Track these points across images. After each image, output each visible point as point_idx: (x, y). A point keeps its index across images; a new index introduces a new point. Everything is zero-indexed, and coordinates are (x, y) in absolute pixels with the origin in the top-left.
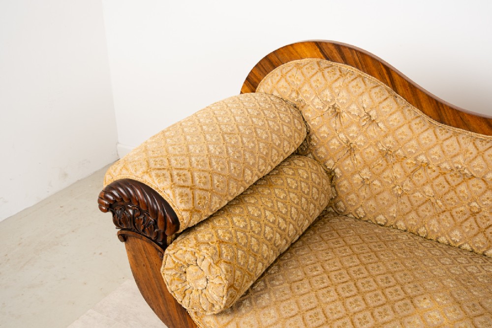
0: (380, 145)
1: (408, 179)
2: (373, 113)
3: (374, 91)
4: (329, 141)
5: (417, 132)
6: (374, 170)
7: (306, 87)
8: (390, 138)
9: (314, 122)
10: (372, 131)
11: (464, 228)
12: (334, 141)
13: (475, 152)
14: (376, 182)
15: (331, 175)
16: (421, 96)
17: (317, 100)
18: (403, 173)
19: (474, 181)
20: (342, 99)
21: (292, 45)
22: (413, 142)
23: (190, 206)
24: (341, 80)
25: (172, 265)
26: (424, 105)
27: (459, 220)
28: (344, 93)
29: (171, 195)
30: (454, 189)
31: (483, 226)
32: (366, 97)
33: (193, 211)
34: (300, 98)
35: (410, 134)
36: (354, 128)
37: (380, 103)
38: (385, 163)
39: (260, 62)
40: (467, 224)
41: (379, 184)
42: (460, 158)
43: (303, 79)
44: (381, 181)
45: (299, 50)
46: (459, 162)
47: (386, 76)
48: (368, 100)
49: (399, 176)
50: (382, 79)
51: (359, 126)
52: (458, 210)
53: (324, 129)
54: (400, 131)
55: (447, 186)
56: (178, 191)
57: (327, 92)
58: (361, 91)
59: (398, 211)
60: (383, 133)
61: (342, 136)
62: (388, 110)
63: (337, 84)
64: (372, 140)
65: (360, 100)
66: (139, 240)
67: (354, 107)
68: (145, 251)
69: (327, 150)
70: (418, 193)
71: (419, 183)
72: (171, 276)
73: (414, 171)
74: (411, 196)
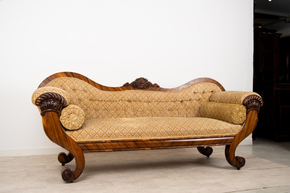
0: (88, 98)
1: (97, 106)
2: (86, 89)
4: (73, 99)
8: (91, 95)
10: (86, 95)
11: (114, 116)
12: (75, 99)
13: (113, 95)
14: (89, 109)
16: (96, 84)
17: (69, 87)
19: (114, 102)
21: (56, 74)
22: (98, 95)
25: (66, 115)
26: (97, 86)
27: (112, 114)
28: (77, 84)
30: (110, 106)
33: (69, 99)
35: (96, 93)
36: (80, 94)
37: (87, 86)
39: (44, 80)
40: (115, 114)
42: (110, 97)
43: (63, 82)
46: (110, 98)
47: (86, 80)
48: (84, 85)
49: (94, 106)
50: (85, 81)
51: (82, 94)
52: (111, 111)
53: (71, 96)
54: (94, 92)
57: (72, 84)
58: (81, 83)
59: (96, 116)
60: (89, 94)
61: (77, 97)
62: (89, 87)
63: (74, 82)
64: (86, 97)
65: (82, 85)
66: (50, 112)
67: (80, 88)
68: (52, 116)
69: (73, 102)
70: (101, 110)
71: (100, 107)
72: (65, 119)
73: (99, 103)
74: (99, 111)
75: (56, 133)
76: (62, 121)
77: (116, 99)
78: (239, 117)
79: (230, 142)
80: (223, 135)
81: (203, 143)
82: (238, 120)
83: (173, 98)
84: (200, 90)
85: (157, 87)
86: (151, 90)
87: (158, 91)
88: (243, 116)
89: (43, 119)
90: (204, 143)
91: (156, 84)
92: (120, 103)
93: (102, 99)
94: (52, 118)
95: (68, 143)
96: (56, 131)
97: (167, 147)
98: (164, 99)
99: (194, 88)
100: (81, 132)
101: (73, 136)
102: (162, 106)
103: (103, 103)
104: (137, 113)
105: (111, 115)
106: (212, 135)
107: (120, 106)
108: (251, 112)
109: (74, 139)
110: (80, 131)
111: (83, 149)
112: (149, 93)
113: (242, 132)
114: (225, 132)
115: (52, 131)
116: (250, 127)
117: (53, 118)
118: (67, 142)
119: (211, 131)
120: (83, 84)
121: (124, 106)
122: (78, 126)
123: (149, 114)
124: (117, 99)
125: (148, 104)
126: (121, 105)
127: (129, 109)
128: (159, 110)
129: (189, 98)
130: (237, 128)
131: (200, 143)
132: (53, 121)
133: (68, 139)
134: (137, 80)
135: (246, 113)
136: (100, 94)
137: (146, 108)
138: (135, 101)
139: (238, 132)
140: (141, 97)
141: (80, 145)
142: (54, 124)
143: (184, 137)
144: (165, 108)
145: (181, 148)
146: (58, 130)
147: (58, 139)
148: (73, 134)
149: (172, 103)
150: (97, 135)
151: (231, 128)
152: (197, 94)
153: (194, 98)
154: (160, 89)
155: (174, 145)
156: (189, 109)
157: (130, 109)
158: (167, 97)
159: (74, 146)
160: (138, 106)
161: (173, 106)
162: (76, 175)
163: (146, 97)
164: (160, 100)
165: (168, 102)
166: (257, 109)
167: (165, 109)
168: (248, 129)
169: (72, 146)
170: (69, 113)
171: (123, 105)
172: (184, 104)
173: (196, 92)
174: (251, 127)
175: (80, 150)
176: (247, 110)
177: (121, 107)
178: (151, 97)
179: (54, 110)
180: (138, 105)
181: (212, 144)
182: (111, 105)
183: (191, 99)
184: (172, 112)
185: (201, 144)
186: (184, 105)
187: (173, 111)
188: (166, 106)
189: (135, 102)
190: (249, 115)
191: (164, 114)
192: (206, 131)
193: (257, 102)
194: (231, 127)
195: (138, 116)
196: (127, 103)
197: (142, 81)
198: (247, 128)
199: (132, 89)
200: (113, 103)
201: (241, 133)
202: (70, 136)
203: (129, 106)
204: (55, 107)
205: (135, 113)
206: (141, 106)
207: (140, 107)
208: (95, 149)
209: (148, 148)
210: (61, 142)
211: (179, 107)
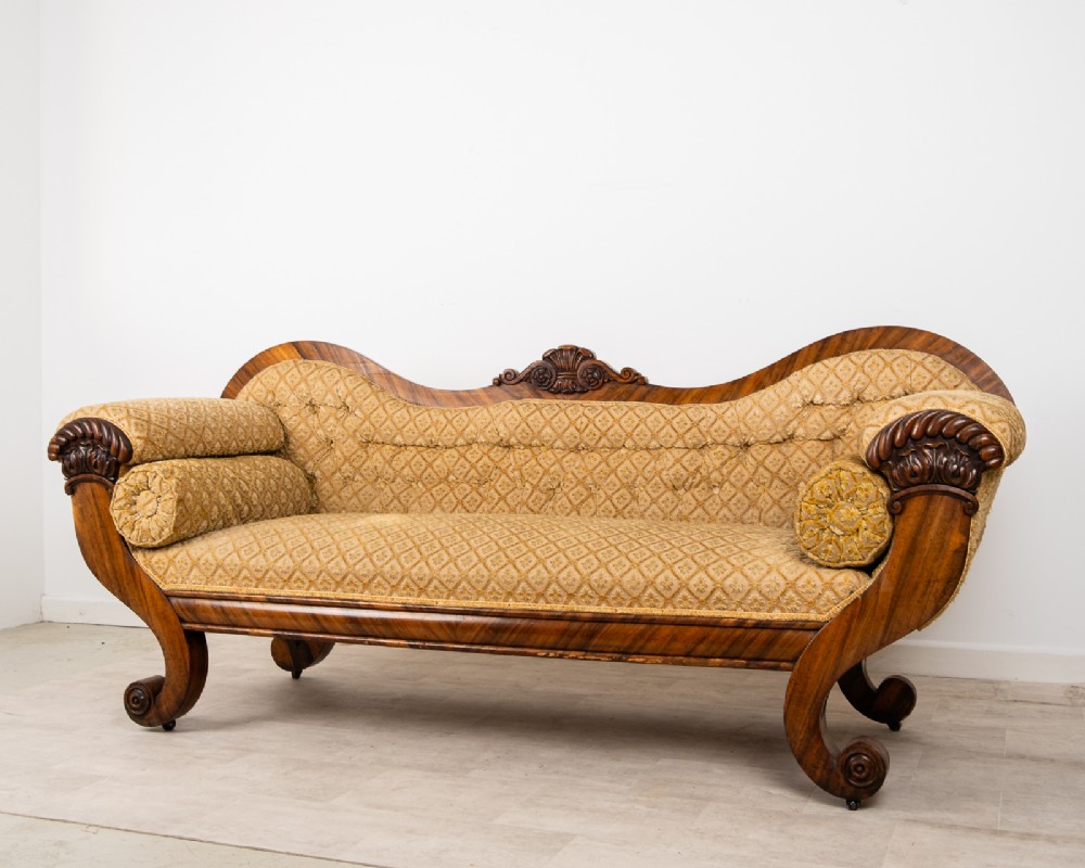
0: (358, 435)
1: (387, 466)
2: (349, 401)
3: (348, 379)
4: (307, 440)
5: (391, 412)
6: (354, 464)
7: (282, 384)
8: (367, 423)
9: (291, 423)
10: (351, 422)
11: (444, 505)
12: (313, 439)
15: (311, 479)
17: (293, 397)
18: (382, 461)
19: (449, 451)
20: (318, 391)
21: (268, 350)
22: (389, 422)
23: (144, 434)
24: (316, 372)
25: (122, 494)
26: (399, 389)
27: (439, 498)
28: (319, 384)
29: (126, 424)
30: (430, 465)
31: (461, 497)
32: (341, 385)
33: (147, 440)
34: (277, 400)
35: (385, 416)
36: (332, 420)
37: (355, 388)
38: (364, 455)
39: (236, 375)
40: (446, 499)
41: (360, 479)
42: (432, 430)
44: (362, 475)
45: (276, 354)
46: (432, 435)
48: (343, 388)
49: (378, 464)
51: (336, 419)
53: (302, 426)
54: (375, 414)
55: (424, 463)
56: (133, 421)
57: (303, 386)
58: (336, 380)
60: (360, 421)
61: (320, 432)
63: (312, 376)
64: (351, 431)
65: (335, 388)
66: (88, 484)
67: (329, 397)
68: (93, 495)
69: (306, 451)
70: (398, 480)
71: (398, 468)
72: (121, 508)
73: (393, 457)
74: (393, 485)
75: (106, 557)
76: (115, 514)
77: (454, 438)
78: (838, 532)
79: (790, 658)
80: (745, 615)
81: (640, 643)
82: (830, 547)
83: (695, 430)
84: (832, 388)
85: (634, 386)
86: (608, 399)
87: (642, 399)
88: (864, 524)
89: (74, 504)
90: (642, 647)
91: (627, 371)
92: (468, 456)
93: (402, 436)
94: (93, 502)
95: (139, 595)
96: (104, 547)
97: (472, 644)
98: (654, 436)
99: (804, 382)
100: (175, 557)
101: (153, 570)
102: (640, 467)
103: (410, 453)
104: (533, 497)
105: (432, 501)
106: (685, 612)
107: (468, 465)
108: (916, 505)
109: (155, 578)
110: (172, 552)
111: (183, 616)
112: (587, 412)
113: (858, 609)
114: (756, 600)
115: (96, 546)
116: (916, 588)
117: (96, 504)
118: (136, 586)
119: (678, 592)
120: (341, 384)
121: (485, 468)
122: (160, 536)
123: (583, 502)
124: (456, 439)
125: (583, 459)
126: (474, 461)
127: (504, 477)
128: (630, 487)
129: (780, 429)
130: (829, 586)
131: (627, 643)
132: (96, 513)
133: (137, 576)
134: (551, 357)
135: (881, 510)
136: (396, 421)
137: (570, 476)
138: (526, 447)
139: (837, 609)
140: (548, 430)
141: (174, 600)
142: (98, 524)
143: (548, 607)
144: (657, 478)
145: (535, 655)
146: (109, 544)
147: (112, 576)
148: (154, 560)
149: (693, 453)
150: (220, 571)
151: (791, 585)
152: (823, 410)
153: (806, 428)
154: (649, 392)
155: (502, 641)
156: (776, 482)
157: (508, 480)
158: (668, 427)
159: (154, 605)
160: (538, 468)
161: (692, 469)
162: (164, 707)
163: (572, 429)
164: (636, 438)
165: (674, 451)
166: (952, 489)
167: (653, 482)
168: (896, 598)
169: (150, 604)
170: (133, 489)
171: (481, 463)
172: (750, 458)
173: (818, 399)
174: (922, 587)
175: (173, 618)
176: (893, 493)
177: (473, 471)
178: (591, 426)
179: (95, 477)
180: (541, 462)
181: (687, 655)
182: (438, 462)
183: (791, 437)
184: (688, 495)
185: (630, 647)
186: (754, 463)
187: (695, 491)
188: (659, 468)
189: (528, 451)
190: (909, 523)
191: (647, 504)
192: (650, 590)
193: (956, 452)
194: (791, 578)
195: (536, 508)
196: (497, 453)
197: (567, 359)
198: (891, 590)
199: (530, 397)
200: (445, 454)
201: (852, 617)
202: (145, 568)
203: (504, 467)
204: (95, 466)
205: (525, 498)
206: (552, 469)
207: (546, 472)
208: (217, 622)
209: (396, 642)
210: (119, 585)
211: (725, 471)
